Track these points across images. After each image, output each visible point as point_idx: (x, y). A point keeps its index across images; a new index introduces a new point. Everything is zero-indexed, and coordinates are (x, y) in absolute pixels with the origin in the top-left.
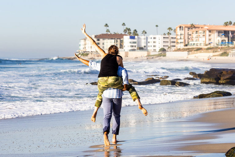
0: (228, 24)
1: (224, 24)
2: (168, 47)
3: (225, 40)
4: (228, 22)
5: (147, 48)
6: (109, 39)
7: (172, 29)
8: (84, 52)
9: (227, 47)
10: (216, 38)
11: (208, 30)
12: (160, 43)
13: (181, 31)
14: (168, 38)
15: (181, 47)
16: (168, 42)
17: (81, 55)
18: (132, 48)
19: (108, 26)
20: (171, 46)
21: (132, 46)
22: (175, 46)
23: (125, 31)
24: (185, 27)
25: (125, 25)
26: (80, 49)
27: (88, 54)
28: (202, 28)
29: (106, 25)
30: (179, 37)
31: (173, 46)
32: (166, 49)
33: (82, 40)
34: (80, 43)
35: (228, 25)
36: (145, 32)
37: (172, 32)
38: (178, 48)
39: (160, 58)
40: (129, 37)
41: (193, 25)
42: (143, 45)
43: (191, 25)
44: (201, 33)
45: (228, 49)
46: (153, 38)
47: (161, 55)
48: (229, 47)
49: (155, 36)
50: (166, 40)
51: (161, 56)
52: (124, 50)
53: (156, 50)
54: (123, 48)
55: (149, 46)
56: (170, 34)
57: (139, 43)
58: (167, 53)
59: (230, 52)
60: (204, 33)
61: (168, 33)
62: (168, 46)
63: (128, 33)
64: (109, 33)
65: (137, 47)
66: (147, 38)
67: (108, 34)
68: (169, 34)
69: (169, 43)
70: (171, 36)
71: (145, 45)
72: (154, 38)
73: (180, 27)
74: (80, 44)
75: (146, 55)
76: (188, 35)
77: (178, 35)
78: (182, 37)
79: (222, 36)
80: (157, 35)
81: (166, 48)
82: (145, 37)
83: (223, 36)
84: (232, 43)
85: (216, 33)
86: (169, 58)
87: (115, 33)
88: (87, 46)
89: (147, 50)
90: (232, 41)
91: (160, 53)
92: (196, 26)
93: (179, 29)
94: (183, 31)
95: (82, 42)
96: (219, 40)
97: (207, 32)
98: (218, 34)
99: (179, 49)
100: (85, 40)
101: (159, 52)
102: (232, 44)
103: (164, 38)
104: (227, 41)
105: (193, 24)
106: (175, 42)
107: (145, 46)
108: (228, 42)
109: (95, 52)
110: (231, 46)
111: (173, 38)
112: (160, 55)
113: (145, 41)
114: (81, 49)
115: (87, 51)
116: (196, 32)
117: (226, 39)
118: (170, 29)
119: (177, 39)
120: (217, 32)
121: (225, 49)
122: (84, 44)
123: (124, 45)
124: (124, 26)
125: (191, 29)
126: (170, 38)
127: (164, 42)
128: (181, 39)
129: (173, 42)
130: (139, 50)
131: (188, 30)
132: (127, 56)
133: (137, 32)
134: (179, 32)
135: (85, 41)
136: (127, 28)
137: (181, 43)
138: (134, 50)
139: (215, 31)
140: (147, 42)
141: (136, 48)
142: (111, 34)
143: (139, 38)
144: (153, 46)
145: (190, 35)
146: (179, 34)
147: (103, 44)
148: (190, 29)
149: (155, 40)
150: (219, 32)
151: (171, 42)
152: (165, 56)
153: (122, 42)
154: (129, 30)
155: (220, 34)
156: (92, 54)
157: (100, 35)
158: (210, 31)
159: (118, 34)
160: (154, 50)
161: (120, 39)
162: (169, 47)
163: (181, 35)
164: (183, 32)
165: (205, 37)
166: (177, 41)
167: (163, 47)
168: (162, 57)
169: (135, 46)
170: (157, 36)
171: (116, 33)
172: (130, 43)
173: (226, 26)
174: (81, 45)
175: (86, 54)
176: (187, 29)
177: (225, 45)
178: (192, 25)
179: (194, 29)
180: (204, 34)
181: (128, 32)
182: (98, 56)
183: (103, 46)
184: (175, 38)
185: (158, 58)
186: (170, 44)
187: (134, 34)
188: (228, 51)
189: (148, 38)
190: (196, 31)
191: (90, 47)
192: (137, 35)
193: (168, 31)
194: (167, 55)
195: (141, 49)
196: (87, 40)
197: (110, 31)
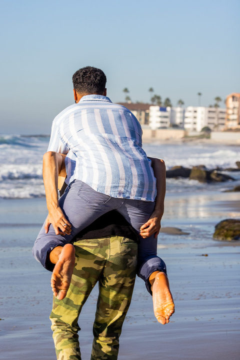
2: (214, 126)
5: (184, 126)
13: (235, 102)
14: (214, 112)
15: (234, 125)
16: (214, 118)
18: (163, 125)
19: (128, 92)
20: (219, 124)
21: (163, 122)
22: (224, 124)
23: (153, 100)
25: (153, 91)
29: (126, 90)
30: (230, 112)
31: (222, 124)
36: (181, 103)
37: (220, 103)
38: (229, 127)
39: (202, 140)
40: (157, 108)
42: (178, 121)
49: (196, 109)
50: (212, 115)
51: (203, 138)
52: (150, 127)
53: (196, 129)
54: (149, 124)
55: (186, 123)
56: (219, 106)
57: (172, 117)
58: (212, 133)
61: (216, 104)
62: (214, 124)
63: (157, 102)
64: (130, 102)
65: (169, 123)
66: (184, 112)
69: (216, 120)
70: (220, 109)
71: (181, 121)
73: (233, 97)
75: (183, 136)
77: (229, 108)
78: (236, 111)
80: (199, 106)
81: (211, 127)
82: (182, 110)
87: (138, 102)
89: (183, 128)
91: (203, 133)
93: (231, 99)
94: (238, 103)
99: (230, 129)
101: (201, 132)
103: (209, 112)
106: (224, 118)
107: (181, 123)
111: (222, 112)
112: (201, 137)
113: (182, 115)
118: (218, 99)
119: (228, 114)
123: (150, 120)
124: (152, 93)
126: (218, 112)
127: (209, 118)
128: (233, 114)
129: (221, 118)
130: (172, 128)
132: (155, 136)
133: (170, 101)
134: (231, 103)
136: (156, 96)
137: (233, 120)
138: (164, 128)
140: (184, 117)
141: (167, 125)
142: (132, 103)
143: (172, 111)
144: (192, 123)
146: (231, 106)
149: (195, 115)
151: (219, 118)
152: (209, 137)
153: (147, 115)
154: (159, 98)
159: (143, 103)
160: (193, 129)
161: (145, 111)
162: (216, 126)
163: (234, 108)
166: (227, 117)
167: (207, 125)
168: (205, 139)
169: (166, 123)
170: (199, 109)
172: (160, 117)
181: (156, 100)
184: (225, 113)
185: (200, 140)
186: (218, 121)
189: (186, 111)
192: (171, 106)
193: (216, 102)
194: (212, 137)
195: (175, 126)
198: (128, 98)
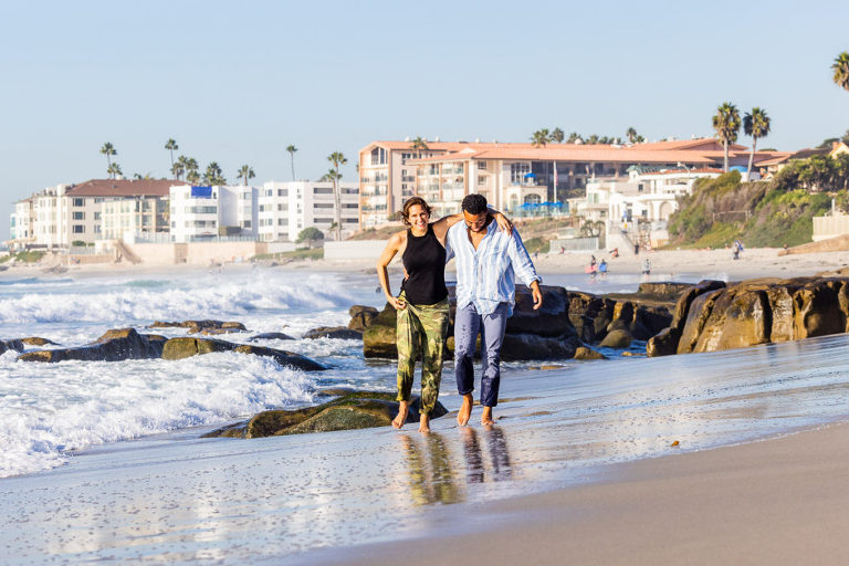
0: (547, 137)
1: (533, 137)
2: (330, 225)
3: (539, 197)
4: (547, 132)
5: (255, 229)
6: (116, 197)
7: (345, 160)
8: (27, 246)
9: (543, 221)
10: (505, 188)
11: (473, 158)
12: (302, 208)
13: (379, 165)
14: (330, 191)
15: (379, 221)
16: (331, 206)
17: (18, 260)
18: (202, 231)
19: (114, 153)
20: (343, 220)
21: (202, 223)
22: (356, 221)
23: (178, 169)
24: (392, 150)
25: (176, 147)
26: (14, 238)
27: (41, 255)
28: (452, 152)
29: (109, 149)
30: (370, 188)
31: (349, 221)
32: (324, 231)
33: (22, 205)
34: (12, 215)
35: (549, 141)
36: (248, 173)
37: (341, 169)
38: (368, 227)
39: (302, 263)
40: (188, 189)
41: (423, 144)
42: (240, 218)
43: (413, 144)
44: (448, 171)
45: (548, 228)
46: (275, 193)
47: (305, 252)
48: (551, 219)
49: (283, 186)
50: (323, 199)
51: (304, 257)
52: (174, 237)
53: (287, 234)
54: (167, 231)
55: (262, 221)
56: (340, 176)
57: (226, 209)
58: (327, 245)
59: (556, 238)
60: (460, 170)
61: (332, 172)
62: (331, 220)
63: (188, 177)
64: (118, 177)
65: (217, 224)
66: (255, 193)
67: (114, 180)
68: (334, 175)
69: (334, 210)
70: (342, 184)
71: (249, 218)
72: (280, 193)
73: (375, 152)
74: (14, 219)
75: (253, 254)
76: (404, 179)
77: (367, 180)
78: (382, 186)
79: (526, 180)
80: (294, 180)
81: (323, 228)
82: (249, 189)
83: (530, 180)
84: (562, 206)
85: (504, 169)
86: (335, 264)
87: (140, 177)
88: (37, 225)
89: (255, 236)
90: (562, 199)
91: (302, 246)
92: (431, 147)
93: (368, 157)
94: (385, 165)
95: (22, 212)
96: (514, 196)
97: (472, 166)
98: (513, 172)
99: (369, 231)
100: (31, 202)
101: (298, 242)
102: (561, 209)
103: (316, 191)
104: (544, 199)
105: (420, 139)
106: (356, 206)
107: (247, 224)
108: (549, 203)
109: (67, 247)
110: (557, 214)
111: (348, 191)
112: (301, 255)
113: (249, 203)
114: (18, 238)
115: (38, 242)
116: (430, 167)
117: (542, 192)
118: (337, 157)
119: (363, 194)
120: (510, 167)
121: (538, 227)
122: (27, 216)
123: (171, 220)
124: (175, 151)
125: (415, 156)
126: (338, 190)
127: (316, 206)
128: (377, 193)
129: (349, 206)
130: (227, 238)
131: (404, 163)
132: (185, 261)
133: (219, 171)
134: (370, 168)
135: (31, 207)
136: (183, 159)
137: (378, 207)
138: (208, 237)
139: (501, 162)
140: (257, 208)
141: (215, 231)
142: (125, 180)
143: (224, 194)
144: (275, 222)
145: (411, 179)
146: (371, 174)
147: (97, 216)
148: (409, 156)
149: (282, 200)
150: (516, 166)
151: (343, 206)
152: (318, 256)
153: (163, 207)
154: (192, 164)
155: (520, 173)
156: (55, 253)
157: (86, 185)
158: (482, 164)
159: (152, 179)
160: (280, 234)
161: (156, 197)
162: (336, 224)
163: (377, 179)
164: (384, 169)
165: (463, 184)
166: (363, 202)
167: (312, 224)
168: (308, 261)
169: (214, 223)
170: (292, 187)
171: (144, 176)
172: (194, 210)
173: (542, 146)
174: (17, 222)
175: (35, 253)
176: (401, 156)
177: (537, 214)
178: (418, 142)
179: (423, 156)
180: (462, 175)
181: (187, 172)
182: (78, 262)
183: (96, 223)
184: (357, 191)
185: (296, 264)
186: (340, 212)
187: (209, 179)
188: (546, 236)
189: (261, 192)
190: (433, 166)
191: (47, 230)
192: (222, 182)
193: (331, 165)
194: (326, 255)
195: (233, 232)
196: (38, 205)
197: (122, 171)
198: (114, 168)
